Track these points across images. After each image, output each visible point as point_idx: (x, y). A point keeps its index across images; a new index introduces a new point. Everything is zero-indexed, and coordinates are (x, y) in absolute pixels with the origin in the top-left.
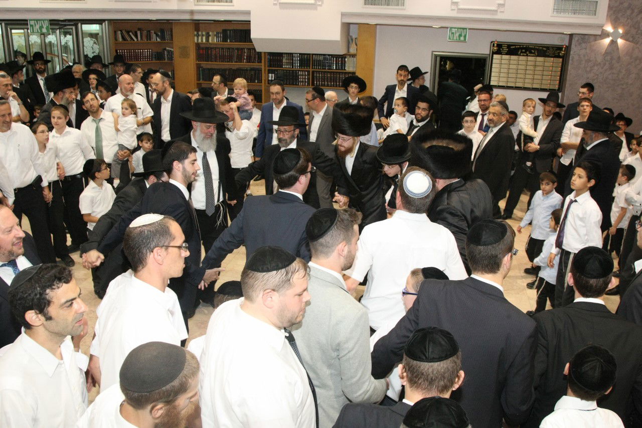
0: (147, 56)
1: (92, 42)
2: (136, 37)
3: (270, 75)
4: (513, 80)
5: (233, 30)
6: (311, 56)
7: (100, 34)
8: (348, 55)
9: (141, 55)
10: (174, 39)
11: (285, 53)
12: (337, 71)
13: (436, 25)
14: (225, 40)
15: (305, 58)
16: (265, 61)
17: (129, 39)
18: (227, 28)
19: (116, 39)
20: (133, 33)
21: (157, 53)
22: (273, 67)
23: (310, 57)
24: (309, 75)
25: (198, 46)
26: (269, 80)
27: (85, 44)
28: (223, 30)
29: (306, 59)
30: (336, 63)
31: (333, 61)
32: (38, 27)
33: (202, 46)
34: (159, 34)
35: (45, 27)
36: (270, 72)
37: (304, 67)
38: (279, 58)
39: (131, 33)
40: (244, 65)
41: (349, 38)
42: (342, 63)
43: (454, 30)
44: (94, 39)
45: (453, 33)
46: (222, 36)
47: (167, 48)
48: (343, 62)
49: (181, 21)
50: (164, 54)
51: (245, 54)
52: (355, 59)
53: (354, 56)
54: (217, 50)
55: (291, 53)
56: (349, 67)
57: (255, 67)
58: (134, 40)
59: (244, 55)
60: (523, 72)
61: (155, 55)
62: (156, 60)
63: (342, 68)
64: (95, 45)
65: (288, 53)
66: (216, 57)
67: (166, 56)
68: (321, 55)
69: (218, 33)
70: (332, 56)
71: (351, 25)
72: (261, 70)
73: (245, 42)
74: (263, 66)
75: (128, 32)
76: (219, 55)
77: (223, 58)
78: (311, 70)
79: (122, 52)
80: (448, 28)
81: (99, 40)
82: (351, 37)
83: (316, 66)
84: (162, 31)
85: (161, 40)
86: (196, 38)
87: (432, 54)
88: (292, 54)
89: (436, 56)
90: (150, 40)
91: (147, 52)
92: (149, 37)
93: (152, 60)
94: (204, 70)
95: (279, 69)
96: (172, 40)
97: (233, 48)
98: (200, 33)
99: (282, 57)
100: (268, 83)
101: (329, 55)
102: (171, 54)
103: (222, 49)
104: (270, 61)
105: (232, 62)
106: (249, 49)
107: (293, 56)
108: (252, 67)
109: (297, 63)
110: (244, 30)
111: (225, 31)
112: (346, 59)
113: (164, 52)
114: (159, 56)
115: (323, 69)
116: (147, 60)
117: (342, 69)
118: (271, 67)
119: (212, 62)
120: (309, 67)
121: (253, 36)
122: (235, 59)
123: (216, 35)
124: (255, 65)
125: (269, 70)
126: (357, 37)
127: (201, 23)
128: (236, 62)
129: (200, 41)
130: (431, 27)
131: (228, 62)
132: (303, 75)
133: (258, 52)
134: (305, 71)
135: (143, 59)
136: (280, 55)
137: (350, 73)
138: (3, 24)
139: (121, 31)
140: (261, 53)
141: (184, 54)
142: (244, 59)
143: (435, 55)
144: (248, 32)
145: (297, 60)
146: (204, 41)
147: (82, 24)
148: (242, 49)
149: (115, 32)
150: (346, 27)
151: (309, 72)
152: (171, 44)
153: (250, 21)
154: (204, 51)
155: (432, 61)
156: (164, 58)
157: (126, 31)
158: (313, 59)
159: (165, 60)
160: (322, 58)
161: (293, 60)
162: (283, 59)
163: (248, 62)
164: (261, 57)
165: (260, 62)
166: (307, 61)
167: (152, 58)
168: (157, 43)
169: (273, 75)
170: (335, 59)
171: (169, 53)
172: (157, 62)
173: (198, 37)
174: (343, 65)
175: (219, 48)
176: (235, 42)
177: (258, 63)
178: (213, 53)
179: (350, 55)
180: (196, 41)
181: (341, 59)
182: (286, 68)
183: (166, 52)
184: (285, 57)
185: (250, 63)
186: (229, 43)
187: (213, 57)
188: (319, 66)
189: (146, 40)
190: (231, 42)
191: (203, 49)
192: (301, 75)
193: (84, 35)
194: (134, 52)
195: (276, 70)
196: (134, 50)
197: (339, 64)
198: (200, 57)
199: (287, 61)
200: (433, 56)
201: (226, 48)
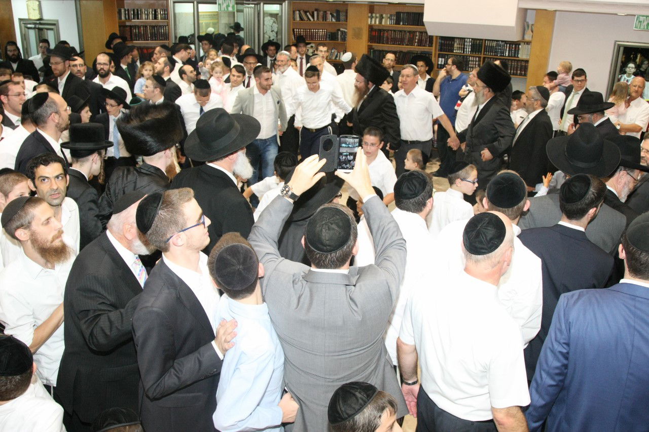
0: (322, 36)
1: (272, 21)
2: (313, 17)
3: (440, 59)
5: (406, 13)
6: (484, 42)
7: (280, 14)
8: (523, 42)
9: (316, 34)
10: (348, 20)
11: (458, 38)
12: (510, 58)
13: (622, 12)
14: (398, 23)
15: (478, 43)
16: (436, 46)
17: (305, 18)
18: (400, 11)
19: (294, 19)
20: (310, 13)
21: (332, 33)
22: (444, 51)
23: (482, 43)
24: (479, 61)
25: (371, 28)
26: (438, 65)
27: (265, 22)
28: (397, 13)
29: (478, 45)
30: (509, 50)
31: (507, 47)
32: (225, 5)
33: (374, 28)
34: (335, 14)
35: (231, 5)
36: (440, 56)
37: (476, 53)
38: (450, 42)
39: (308, 14)
40: (416, 48)
41: (525, 23)
42: (515, 51)
43: (642, 19)
44: (274, 19)
45: (640, 22)
46: (395, 18)
47: (341, 29)
48: (517, 49)
49: (356, 3)
50: (338, 35)
51: (417, 38)
52: (529, 46)
53: (528, 43)
54: (390, 32)
55: (462, 38)
57: (425, 50)
58: (310, 20)
59: (416, 39)
61: (329, 35)
62: (330, 40)
63: (515, 55)
64: (274, 24)
65: (461, 38)
66: (388, 38)
67: (339, 36)
68: (494, 40)
69: (391, 15)
70: (506, 42)
71: (528, 11)
72: (431, 54)
73: (418, 25)
74: (434, 50)
75: (306, 12)
76: (391, 38)
77: (394, 41)
78: (482, 56)
79: (299, 31)
80: (635, 16)
81: (279, 19)
82: (527, 23)
83: (489, 52)
84: (338, 12)
85: (336, 21)
86: (369, 20)
87: (615, 45)
88: (464, 38)
89: (619, 46)
90: (326, 21)
91: (322, 32)
92: (325, 18)
94: (375, 51)
95: (449, 53)
96: (347, 22)
97: (405, 31)
98: (374, 15)
99: (454, 41)
100: (438, 68)
101: (502, 41)
102: (344, 34)
103: (395, 31)
104: (441, 45)
105: (403, 45)
106: (421, 33)
107: (464, 41)
108: (423, 50)
109: (469, 48)
110: (417, 13)
111: (398, 14)
112: (520, 46)
113: (338, 33)
114: (333, 36)
115: (494, 55)
116: (322, 40)
117: (515, 56)
118: (441, 51)
119: (383, 43)
120: (481, 52)
121: (426, 19)
122: (406, 41)
123: (389, 18)
124: (426, 49)
125: (439, 54)
126: (534, 23)
127: (377, 5)
128: (407, 45)
129: (373, 22)
130: (616, 14)
131: (399, 44)
132: (473, 61)
133: (430, 36)
134: (476, 57)
135: (318, 38)
136: (452, 39)
137: (523, 61)
138: (195, 3)
139: (299, 11)
140: (432, 36)
141: (358, 35)
142: (415, 42)
143: (618, 45)
144: (421, 15)
145: (468, 44)
146: (377, 23)
147: (264, 4)
148: (414, 32)
149: (294, 12)
150: (523, 13)
151: (480, 58)
152: (345, 26)
153: (424, 4)
154: (377, 32)
155: (614, 50)
156: (338, 38)
157: (303, 11)
158: (485, 45)
159: (338, 40)
160: (494, 44)
161: (464, 45)
162: (454, 44)
163: (419, 46)
164: (433, 40)
165: (431, 45)
166: (479, 47)
167: (326, 39)
168: (331, 24)
169: (443, 59)
170: (508, 45)
171: (342, 33)
172: (331, 42)
173: (371, 19)
174: (517, 52)
175: (391, 30)
176: (408, 25)
177: (429, 46)
178: (385, 35)
179: (524, 43)
180: (369, 23)
181: (515, 45)
182: (457, 53)
183: (340, 32)
184: (457, 41)
185: (421, 46)
186: (401, 26)
187: (385, 39)
188: (491, 52)
189: (321, 20)
190: (403, 24)
191: (376, 30)
192: (472, 61)
193: (266, 15)
194: (309, 32)
195: (446, 54)
196: (309, 29)
197: (512, 50)
198: (372, 39)
199: (459, 46)
200: (616, 46)
201: (398, 31)
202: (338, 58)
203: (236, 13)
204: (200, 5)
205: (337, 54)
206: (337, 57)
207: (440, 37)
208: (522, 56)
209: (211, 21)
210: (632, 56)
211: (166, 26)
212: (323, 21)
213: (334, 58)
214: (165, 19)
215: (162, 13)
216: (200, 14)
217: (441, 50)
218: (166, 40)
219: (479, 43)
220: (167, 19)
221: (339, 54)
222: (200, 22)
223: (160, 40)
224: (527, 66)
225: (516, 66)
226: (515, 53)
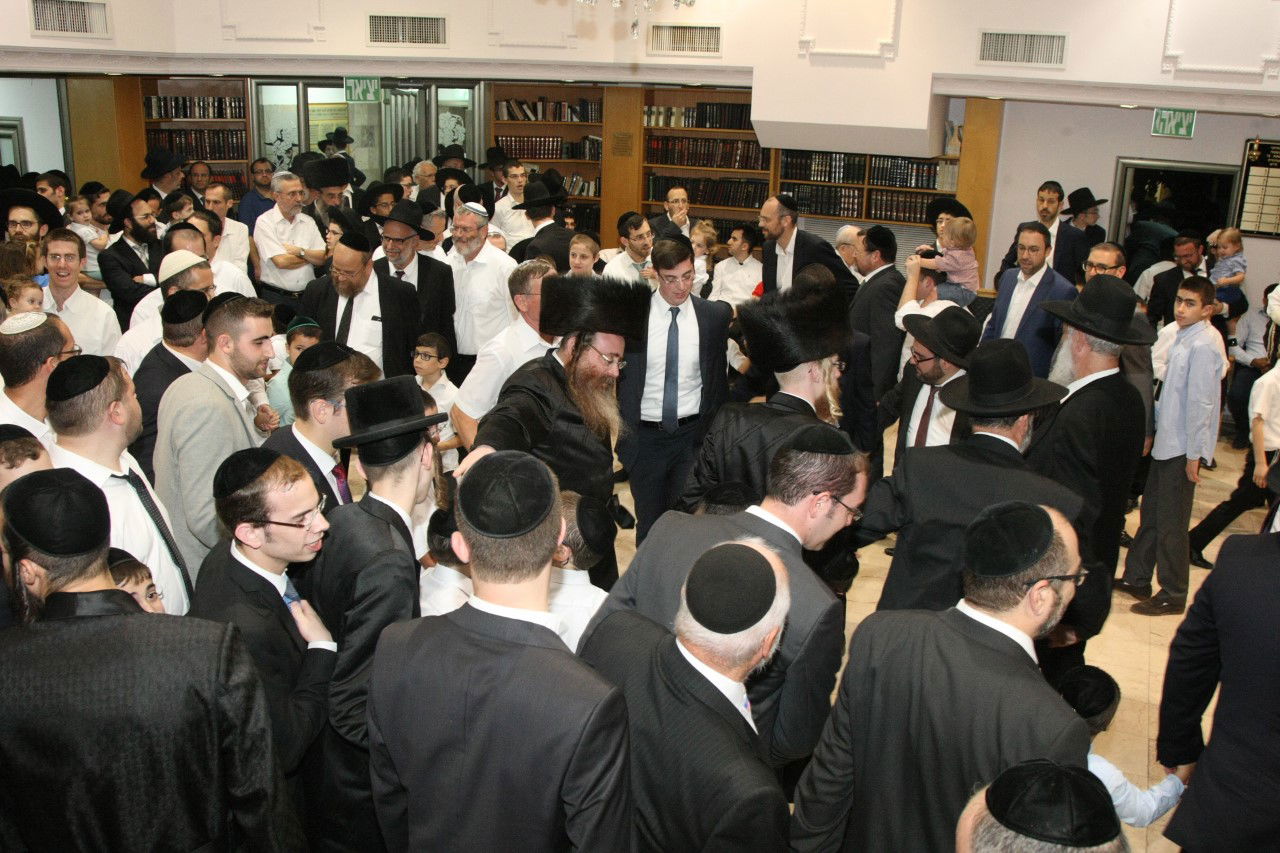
0: (553, 149)
1: (454, 121)
2: (535, 113)
5: (717, 104)
6: (868, 158)
7: (470, 108)
8: (943, 159)
9: (540, 145)
10: (604, 119)
11: (816, 152)
12: (918, 190)
13: (1128, 103)
14: (700, 123)
15: (856, 162)
16: (776, 168)
17: (520, 116)
18: (703, 101)
19: (497, 117)
20: (528, 107)
21: (572, 144)
22: (792, 179)
23: (865, 161)
24: (860, 196)
25: (649, 133)
27: (441, 124)
28: (698, 104)
29: (857, 166)
30: (917, 176)
31: (912, 169)
32: (359, 90)
33: (656, 133)
34: (578, 108)
35: (372, 90)
37: (853, 180)
38: (803, 161)
39: (525, 107)
40: (736, 172)
41: (948, 128)
42: (929, 176)
43: (1165, 114)
45: (1163, 120)
46: (695, 115)
47: (591, 137)
48: (932, 173)
49: (619, 85)
50: (584, 147)
51: (739, 152)
52: (956, 167)
53: (954, 161)
54: (685, 142)
55: (826, 153)
56: (944, 184)
57: (756, 177)
58: (529, 119)
59: (736, 155)
61: (567, 148)
62: (569, 158)
63: (928, 185)
64: (458, 126)
65: (822, 153)
66: (681, 152)
67: (587, 150)
68: (888, 157)
69: (688, 110)
70: (911, 160)
71: (952, 100)
72: (768, 184)
73: (740, 128)
74: (772, 175)
75: (520, 104)
76: (689, 153)
77: (695, 159)
78: (866, 187)
79: (507, 141)
80: (1152, 109)
81: (468, 117)
82: (951, 123)
84: (584, 103)
85: (581, 121)
86: (646, 117)
87: (1117, 162)
88: (832, 153)
89: (1126, 167)
90: (560, 120)
91: (553, 142)
92: (558, 114)
93: (561, 158)
94: (657, 179)
95: (804, 182)
96: (601, 122)
97: (715, 140)
98: (654, 109)
99: (811, 159)
101: (904, 158)
102: (597, 147)
103: (695, 140)
104: (786, 166)
105: (712, 166)
106: (747, 143)
107: (831, 158)
108: (750, 177)
109: (839, 173)
110: (738, 105)
111: (701, 107)
112: (938, 168)
113: (584, 144)
114: (575, 151)
115: (889, 186)
116: (552, 158)
117: (928, 188)
118: (786, 178)
119: (673, 164)
120: (863, 180)
121: (756, 115)
122: (718, 160)
123: (684, 114)
124: (757, 173)
125: (782, 184)
126: (961, 123)
127: (659, 90)
128: (720, 166)
129: (653, 123)
130: (1118, 107)
131: (704, 165)
132: (849, 197)
133: (764, 149)
134: (854, 189)
135: (544, 154)
136: (807, 155)
138: (301, 85)
139: (508, 102)
140: (769, 150)
141: (622, 146)
142: (736, 161)
143: (1124, 164)
144: (746, 108)
145: (838, 164)
146: (661, 123)
147: (438, 87)
148: (734, 142)
149: (497, 103)
150: (942, 104)
151: (861, 190)
152: (599, 130)
153: (751, 88)
154: (660, 143)
155: (1116, 175)
156: (584, 153)
157: (516, 101)
158: (870, 166)
159: (585, 157)
160: (889, 164)
161: (831, 166)
162: (811, 164)
163: (742, 168)
164: (769, 158)
165: (766, 167)
166: (860, 169)
167: (561, 155)
168: (572, 126)
170: (915, 166)
171: (593, 145)
172: (571, 161)
173: (649, 116)
174: (932, 180)
175: (689, 138)
176: (720, 128)
177: (762, 169)
178: (677, 147)
179: (946, 160)
180: (646, 124)
181: (927, 166)
182: (816, 181)
183: (587, 143)
184: (817, 159)
185: (746, 168)
186: (708, 130)
187: (676, 155)
188: (882, 180)
189: (551, 119)
190: (712, 127)
191: (657, 139)
192: (845, 196)
193: (440, 110)
194: (528, 141)
195: (795, 184)
196: (528, 137)
197: (922, 177)
198: (651, 154)
199: (820, 168)
200: (1120, 166)
201: (702, 139)
202: (584, 194)
203: (383, 105)
204: (311, 91)
205: (583, 185)
206: (582, 190)
207: (783, 150)
209: (335, 122)
210: (1147, 187)
211: (241, 131)
212: (555, 120)
213: (577, 193)
214: (240, 117)
215: (233, 105)
216: (310, 107)
217: (786, 176)
218: (243, 159)
219: (859, 162)
220: (245, 117)
221: (586, 185)
222: (311, 123)
223: (230, 159)
226: (928, 180)
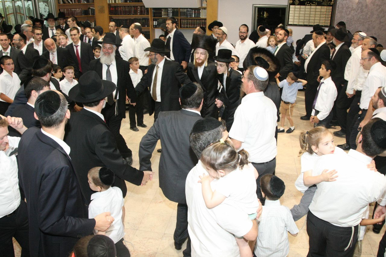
0: (79, 13)
1: (44, 5)
3: (155, 22)
4: (303, 21)
8: (202, 8)
9: (75, 12)
11: (163, 8)
12: (195, 18)
14: (126, 1)
16: (151, 13)
17: (67, 2)
19: (59, 3)
21: (85, 11)
22: (156, 17)
23: (178, 10)
25: (110, 5)
26: (154, 25)
27: (40, 6)
30: (194, 14)
33: (112, 5)
38: (159, 11)
40: (138, 16)
42: (198, 14)
44: (45, 3)
47: (91, 8)
48: (199, 12)
50: (89, 11)
51: (139, 10)
52: (206, 10)
53: (205, 8)
54: (122, 8)
58: (70, 3)
60: (308, 15)
63: (198, 16)
64: (46, 7)
65: (165, 8)
66: (121, 11)
68: (185, 8)
70: (192, 9)
72: (149, 19)
73: (138, 2)
74: (150, 16)
76: (123, 11)
77: (125, 13)
78: (179, 18)
79: (63, 11)
81: (49, 4)
83: (183, 16)
85: (87, 3)
86: (108, 0)
87: (253, 6)
88: (167, 8)
89: (255, 7)
90: (80, 3)
91: (79, 10)
92: (79, 1)
93: (82, 15)
95: (160, 18)
96: (94, 2)
97: (131, 6)
99: (162, 11)
100: (154, 27)
101: (190, 8)
102: (93, 11)
103: (125, 7)
104: (154, 13)
105: (131, 15)
106: (141, 6)
107: (168, 10)
108: (143, 17)
109: (171, 14)
112: (201, 11)
113: (89, 10)
114: (86, 13)
115: (186, 17)
116: (79, 15)
117: (198, 17)
119: (119, 15)
120: (178, 16)
122: (133, 12)
124: (145, 16)
125: (153, 19)
128: (134, 15)
129: (111, 2)
131: (128, 15)
133: (147, 8)
135: (76, 14)
136: (160, 9)
137: (203, 19)
140: (148, 8)
141: (102, 11)
142: (138, 13)
143: (255, 6)
145: (170, 12)
146: (113, 2)
148: (137, 6)
152: (93, 6)
155: (253, 10)
156: (89, 13)
158: (180, 12)
159: (90, 15)
160: (185, 10)
161: (168, 12)
162: (162, 12)
163: (140, 15)
164: (148, 11)
165: (148, 14)
166: (177, 13)
167: (82, 14)
168: (84, 5)
169: (156, 22)
170: (194, 11)
171: (92, 10)
172: (85, 16)
175: (123, 6)
176: (132, 2)
177: (147, 15)
178: (119, 9)
179: (203, 8)
180: (108, 3)
181: (197, 10)
182: (164, 17)
183: (90, 10)
184: (163, 10)
185: (142, 15)
187: (119, 12)
189: (77, 3)
190: (129, 2)
191: (113, 7)
193: (39, 1)
194: (70, 10)
195: (158, 19)
196: (70, 9)
197: (196, 14)
198: (111, 12)
199: (165, 13)
201: (127, 6)
207: (153, 8)
208: (202, 16)
210: (262, 13)
212: (78, 3)
217: (154, 16)
219: (176, 10)
224: (206, 22)
225: (199, 23)
226: (198, 15)
